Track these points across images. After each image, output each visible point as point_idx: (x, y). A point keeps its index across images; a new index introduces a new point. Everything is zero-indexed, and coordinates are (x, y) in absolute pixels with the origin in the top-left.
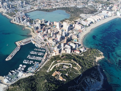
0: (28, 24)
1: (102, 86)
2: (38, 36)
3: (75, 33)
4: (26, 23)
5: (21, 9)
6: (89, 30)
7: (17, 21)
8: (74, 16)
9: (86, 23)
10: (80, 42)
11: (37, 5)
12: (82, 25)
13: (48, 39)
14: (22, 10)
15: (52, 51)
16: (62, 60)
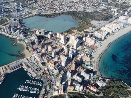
0: (21, 37)
2: (33, 56)
3: (86, 50)
4: (19, 34)
5: (16, 13)
8: (83, 23)
9: (101, 35)
11: (37, 8)
12: (96, 38)
13: (48, 62)
14: (17, 16)
15: (53, 85)
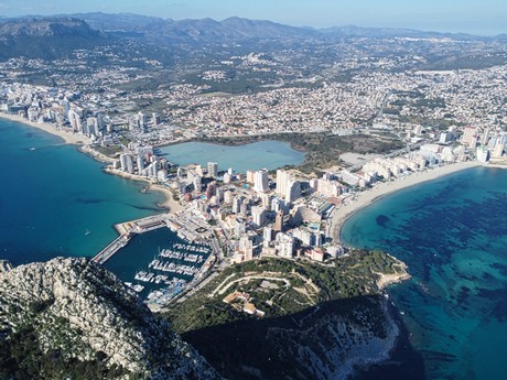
0: (159, 178)
1: (389, 353)
2: (189, 210)
3: (315, 204)
4: (155, 172)
5: (141, 135)
6: (365, 198)
7: (126, 169)
8: (317, 158)
10: (332, 231)
11: (195, 126)
12: (344, 184)
13: (223, 219)
14: (145, 140)
15: (231, 251)
16: (260, 271)
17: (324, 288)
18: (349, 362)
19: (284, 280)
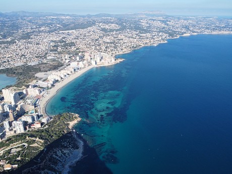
3: (29, 101)
6: (53, 92)
8: (24, 79)
10: (41, 111)
12: (41, 88)
16: (8, 145)
17: (46, 139)
18: (67, 166)
19: (24, 144)
